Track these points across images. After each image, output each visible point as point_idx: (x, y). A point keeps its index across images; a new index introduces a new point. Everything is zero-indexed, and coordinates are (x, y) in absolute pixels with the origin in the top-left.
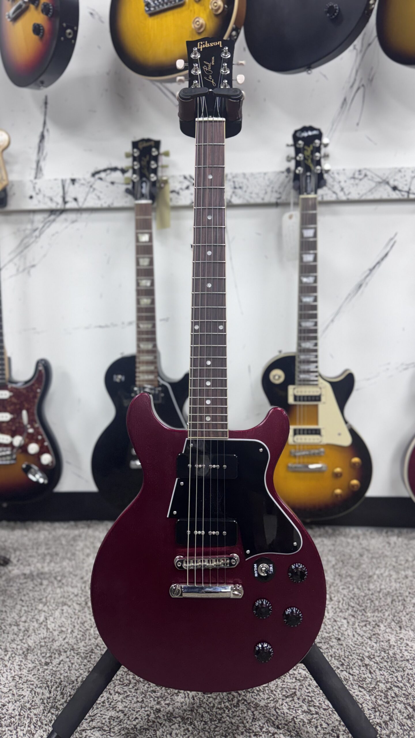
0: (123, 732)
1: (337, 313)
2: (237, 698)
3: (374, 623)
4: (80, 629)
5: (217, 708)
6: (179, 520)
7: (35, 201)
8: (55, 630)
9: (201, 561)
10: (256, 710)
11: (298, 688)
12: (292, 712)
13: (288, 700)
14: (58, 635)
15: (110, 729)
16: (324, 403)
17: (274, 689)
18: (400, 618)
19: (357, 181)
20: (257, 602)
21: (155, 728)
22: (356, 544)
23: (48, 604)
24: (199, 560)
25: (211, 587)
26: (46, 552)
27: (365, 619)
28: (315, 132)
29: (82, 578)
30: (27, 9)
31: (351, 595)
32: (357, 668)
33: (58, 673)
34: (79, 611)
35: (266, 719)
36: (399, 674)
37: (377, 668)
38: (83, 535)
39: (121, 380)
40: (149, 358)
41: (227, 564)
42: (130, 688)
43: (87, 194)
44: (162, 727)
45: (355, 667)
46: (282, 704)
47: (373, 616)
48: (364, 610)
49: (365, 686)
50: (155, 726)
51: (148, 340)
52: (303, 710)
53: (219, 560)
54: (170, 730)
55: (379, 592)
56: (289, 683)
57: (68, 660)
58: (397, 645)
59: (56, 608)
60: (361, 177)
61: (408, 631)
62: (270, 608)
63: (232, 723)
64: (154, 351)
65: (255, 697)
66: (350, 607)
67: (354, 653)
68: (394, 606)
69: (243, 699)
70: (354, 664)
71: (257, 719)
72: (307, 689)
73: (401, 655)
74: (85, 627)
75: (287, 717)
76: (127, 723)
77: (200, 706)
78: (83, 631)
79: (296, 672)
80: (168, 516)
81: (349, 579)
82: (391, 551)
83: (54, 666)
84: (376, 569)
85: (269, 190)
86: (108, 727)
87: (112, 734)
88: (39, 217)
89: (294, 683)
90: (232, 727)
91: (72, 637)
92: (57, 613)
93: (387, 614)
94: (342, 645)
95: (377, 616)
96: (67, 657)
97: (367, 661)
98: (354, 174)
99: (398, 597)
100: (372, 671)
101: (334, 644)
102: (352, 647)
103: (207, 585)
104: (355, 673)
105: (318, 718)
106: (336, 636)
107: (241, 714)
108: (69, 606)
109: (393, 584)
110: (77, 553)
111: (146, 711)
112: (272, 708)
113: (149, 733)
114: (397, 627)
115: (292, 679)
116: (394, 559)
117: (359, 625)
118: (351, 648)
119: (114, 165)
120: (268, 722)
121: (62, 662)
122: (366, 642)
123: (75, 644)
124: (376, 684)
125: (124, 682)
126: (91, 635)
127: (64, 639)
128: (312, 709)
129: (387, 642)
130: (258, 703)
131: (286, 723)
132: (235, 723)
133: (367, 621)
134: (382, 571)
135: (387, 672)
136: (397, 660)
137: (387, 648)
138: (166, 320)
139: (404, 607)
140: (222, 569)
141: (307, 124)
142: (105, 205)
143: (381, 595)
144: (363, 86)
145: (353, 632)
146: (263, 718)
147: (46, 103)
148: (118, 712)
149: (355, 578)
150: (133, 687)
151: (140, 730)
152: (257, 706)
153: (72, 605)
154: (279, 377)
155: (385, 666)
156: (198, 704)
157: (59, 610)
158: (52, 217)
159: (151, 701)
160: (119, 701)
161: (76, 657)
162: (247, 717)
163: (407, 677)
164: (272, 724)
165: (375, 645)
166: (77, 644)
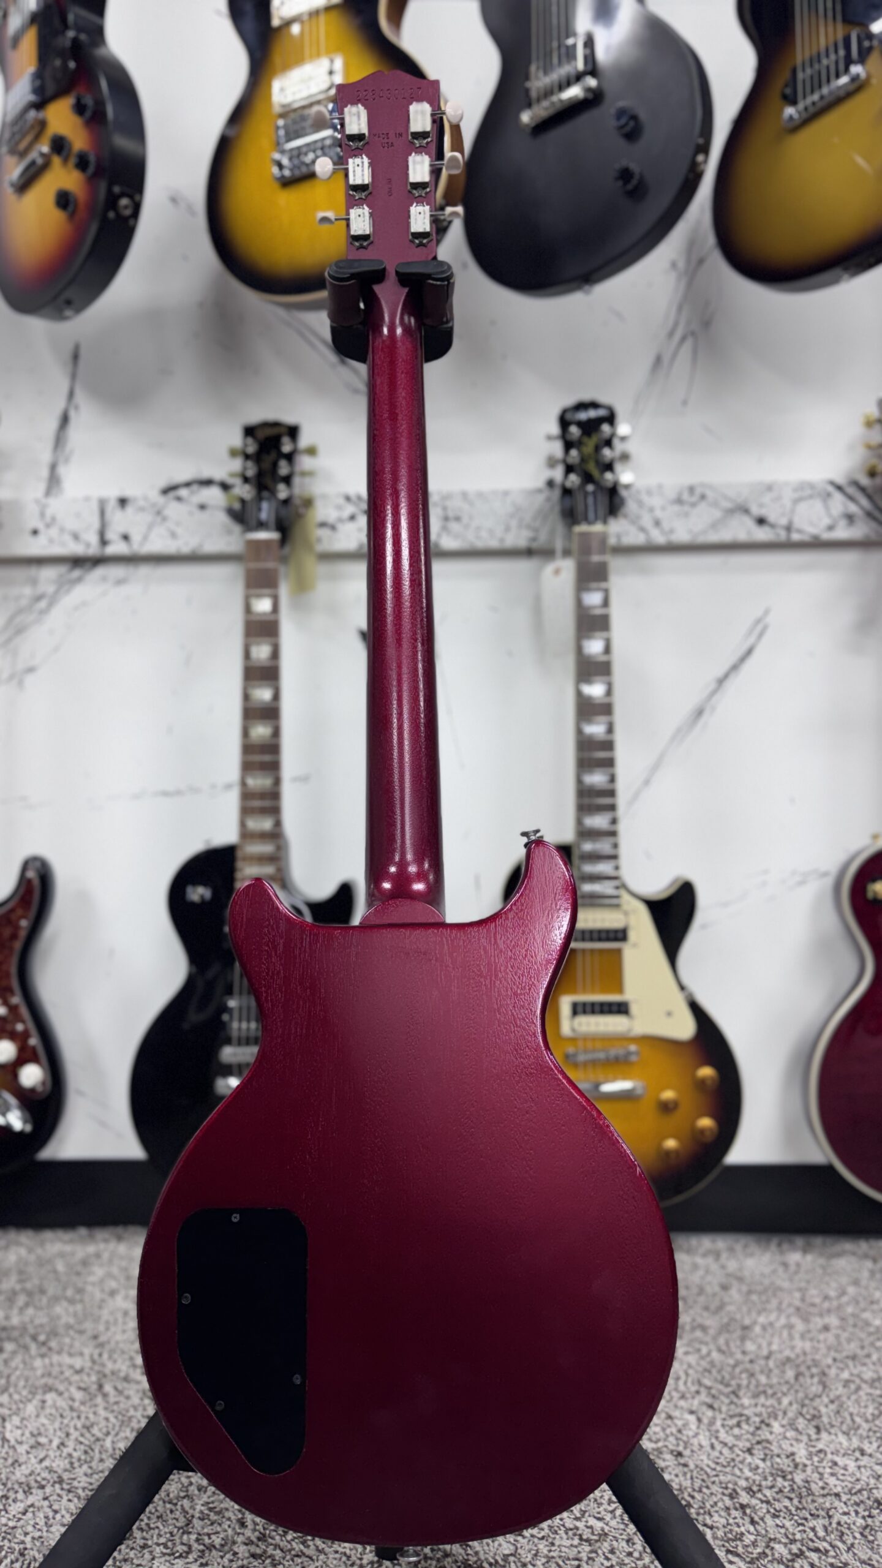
1: (656, 767)
3: (757, 1419)
4: (82, 1439)
7: (42, 539)
8: (21, 1443)
11: (585, 1559)
14: (28, 1453)
16: (635, 945)
17: (528, 1560)
18: (815, 1408)
19: (686, 508)
22: (714, 1267)
23: (11, 1390)
26: (18, 1287)
27: (738, 1410)
28: (601, 413)
29: (95, 1337)
30: (46, 166)
31: (704, 1364)
32: (723, 1513)
33: (19, 1531)
34: (83, 1403)
36: (818, 1524)
37: (768, 1512)
38: (106, 1256)
39: (202, 897)
40: (267, 848)
43: (150, 527)
45: (717, 1512)
47: (756, 1405)
48: (734, 1393)
49: (740, 1550)
51: (264, 811)
55: (768, 1358)
56: (565, 1546)
57: (46, 1503)
58: (812, 1465)
59: (30, 1396)
60: (694, 499)
61: (836, 1435)
64: (276, 835)
66: (702, 1390)
67: (713, 1483)
68: (801, 1386)
70: (716, 1503)
72: (608, 1559)
73: (821, 1484)
74: (93, 1435)
78: (87, 1442)
81: (698, 1334)
82: (791, 1280)
83: (11, 1517)
84: (759, 1313)
85: (514, 523)
88: (48, 574)
91: (60, 1456)
92: (31, 1409)
93: (785, 1401)
94: (685, 1465)
95: (763, 1406)
96: (45, 1499)
97: (744, 1498)
98: (680, 494)
99: (809, 1368)
100: (756, 1519)
101: (667, 1463)
102: (708, 1470)
104: (717, 1522)
106: (671, 1447)
108: (61, 1394)
109: (799, 1344)
110: (89, 1288)
114: (810, 1427)
115: (572, 1539)
116: (797, 1295)
117: (723, 1426)
118: (706, 1473)
119: (206, 474)
121: (31, 1509)
122: (741, 1458)
123: (66, 1470)
124: (768, 1546)
125: (175, 1550)
126: (106, 1451)
127: (41, 1461)
129: (788, 1457)
133: (741, 1415)
134: (773, 1317)
135: (791, 1520)
136: (813, 1494)
137: (790, 1469)
138: (304, 779)
139: (825, 1386)
141: (586, 396)
142: (186, 549)
143: (771, 1364)
144: (693, 334)
145: (710, 1439)
147: (76, 357)
149: (712, 1332)
150: (196, 1560)
153: (67, 1390)
155: (786, 1507)
157: (36, 1402)
158: (77, 573)
161: (65, 1498)
163: (837, 1530)
165: (761, 1464)
166: (70, 1471)
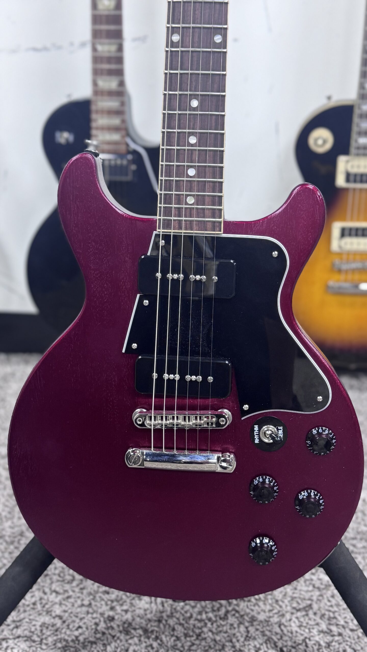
0: (59, 645)
2: (226, 607)
5: (196, 619)
6: (140, 357)
9: (173, 417)
10: (252, 625)
11: (315, 600)
12: (304, 631)
13: (299, 614)
15: (42, 640)
17: (280, 598)
20: (256, 479)
21: (105, 642)
24: (170, 416)
25: (188, 455)
35: (266, 638)
39: (67, 140)
40: (113, 104)
41: (212, 424)
42: (73, 587)
44: (116, 641)
46: (290, 620)
50: (106, 639)
51: (111, 73)
52: (320, 629)
53: (200, 418)
54: (127, 645)
56: (303, 591)
62: (275, 488)
63: (215, 640)
64: (121, 93)
65: (253, 608)
69: (234, 609)
71: (252, 638)
72: (329, 601)
75: (296, 636)
76: (65, 633)
77: (171, 616)
79: (314, 578)
80: (124, 351)
86: (39, 636)
87: (44, 647)
89: (311, 591)
90: (215, 646)
103: (181, 452)
105: (341, 641)
107: (230, 629)
111: (93, 618)
112: (276, 623)
113: (95, 648)
115: (309, 586)
120: (268, 642)
128: (334, 628)
130: (256, 615)
131: (294, 645)
132: (220, 641)
140: (204, 431)
146: (260, 636)
148: (54, 618)
151: (83, 643)
152: (253, 620)
154: (325, 142)
156: (169, 613)
159: (102, 605)
160: (56, 603)
162: (238, 634)
164: (273, 645)
